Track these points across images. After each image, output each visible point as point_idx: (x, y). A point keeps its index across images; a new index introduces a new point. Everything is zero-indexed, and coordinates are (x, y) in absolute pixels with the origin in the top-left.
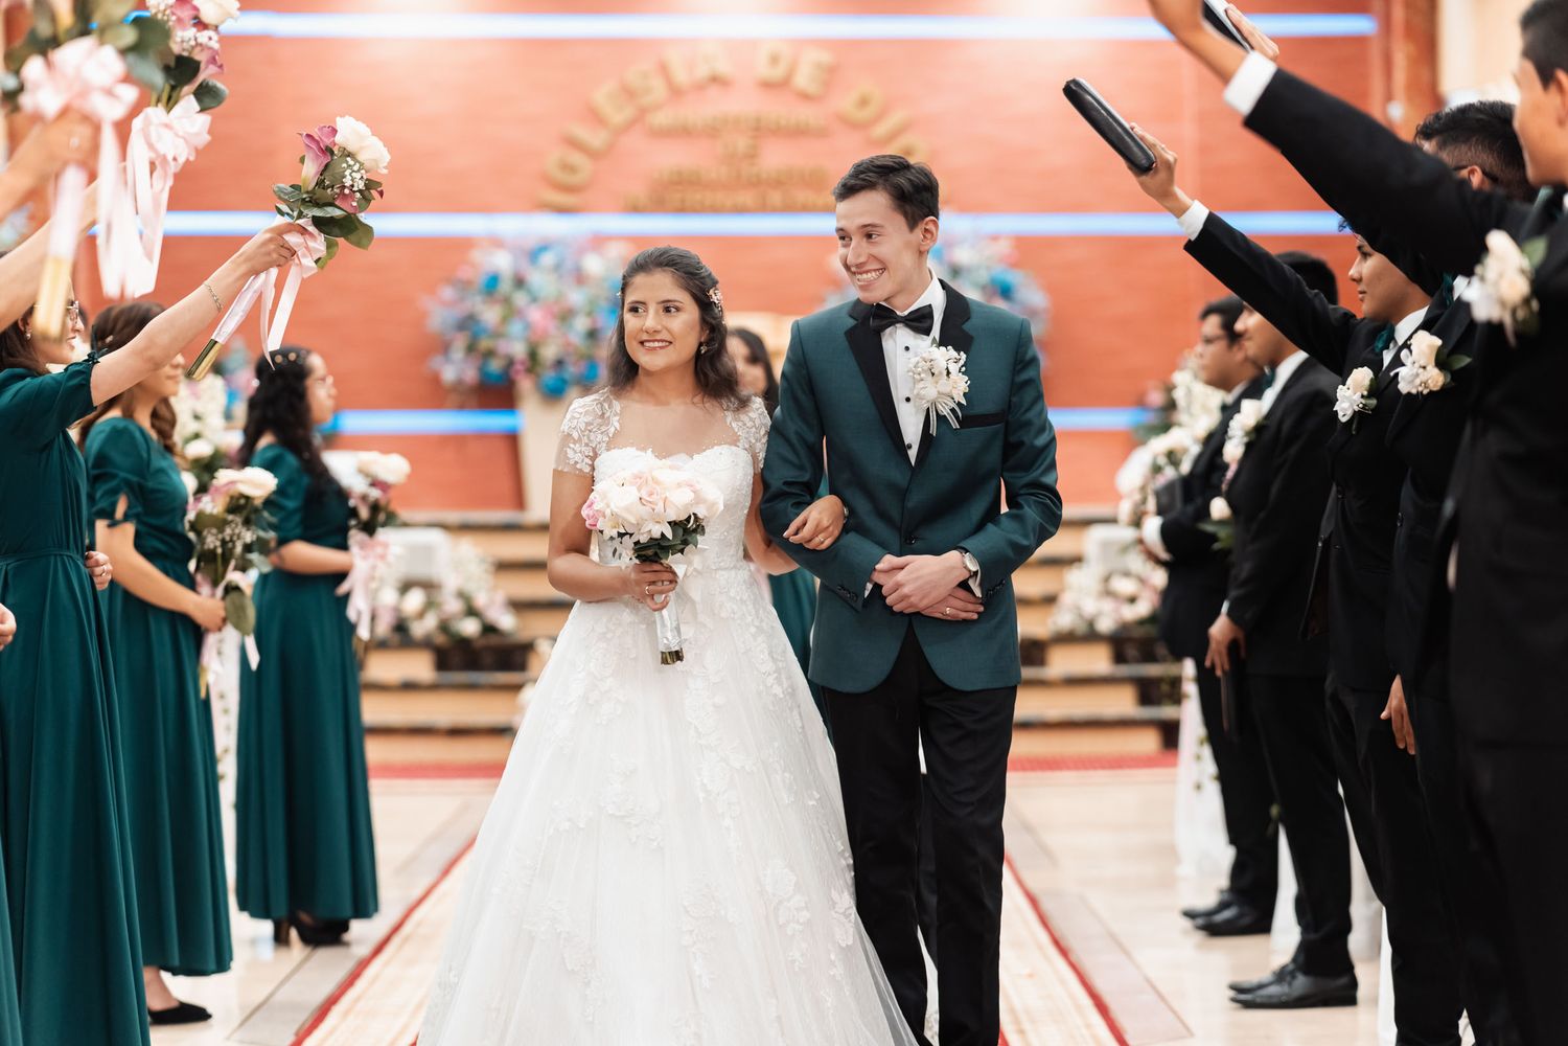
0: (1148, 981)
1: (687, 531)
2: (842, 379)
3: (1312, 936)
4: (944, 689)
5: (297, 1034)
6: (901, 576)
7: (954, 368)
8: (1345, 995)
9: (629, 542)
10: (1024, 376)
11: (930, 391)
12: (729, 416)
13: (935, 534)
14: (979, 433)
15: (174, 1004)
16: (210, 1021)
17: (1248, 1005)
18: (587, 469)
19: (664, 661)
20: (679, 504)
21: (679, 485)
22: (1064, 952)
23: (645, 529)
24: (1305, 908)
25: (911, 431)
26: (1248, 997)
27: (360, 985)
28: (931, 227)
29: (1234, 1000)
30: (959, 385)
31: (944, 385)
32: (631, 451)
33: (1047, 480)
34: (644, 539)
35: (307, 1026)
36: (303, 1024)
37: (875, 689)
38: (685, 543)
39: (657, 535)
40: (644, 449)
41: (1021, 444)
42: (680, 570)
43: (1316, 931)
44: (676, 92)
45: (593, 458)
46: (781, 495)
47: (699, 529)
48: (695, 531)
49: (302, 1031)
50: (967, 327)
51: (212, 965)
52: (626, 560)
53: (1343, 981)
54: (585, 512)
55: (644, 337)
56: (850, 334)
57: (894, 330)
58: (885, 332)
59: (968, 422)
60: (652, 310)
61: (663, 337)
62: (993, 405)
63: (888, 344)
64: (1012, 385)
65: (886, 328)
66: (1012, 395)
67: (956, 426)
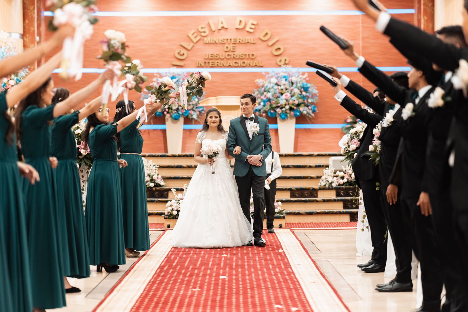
0: (348, 284)
1: (216, 154)
2: (239, 128)
3: (400, 271)
4: (256, 176)
5: (105, 296)
6: (251, 159)
7: (258, 126)
8: (409, 288)
9: (207, 155)
10: (266, 128)
11: (254, 130)
12: (223, 135)
13: (254, 152)
14: (261, 136)
15: (71, 287)
16: (81, 292)
17: (380, 291)
18: (201, 143)
19: (212, 174)
20: (215, 150)
21: (215, 147)
22: (324, 276)
23: (209, 153)
24: (399, 262)
25: (251, 136)
26: (381, 289)
27: (122, 283)
28: (255, 105)
29: (376, 289)
30: (258, 129)
31: (256, 129)
32: (207, 140)
33: (270, 144)
34: (209, 155)
35: (108, 294)
36: (107, 293)
37: (245, 176)
38: (216, 156)
39: (211, 154)
40: (210, 139)
41: (267, 138)
42: (215, 160)
43: (401, 270)
44: (212, 32)
45: (202, 141)
46: (231, 146)
47: (218, 153)
48: (217, 154)
49: (106, 296)
50: (258, 120)
51: (85, 275)
52: (207, 158)
53: (409, 284)
54: (201, 151)
55: (212, 122)
56: (240, 122)
57: (247, 121)
58: (246, 121)
59: (259, 134)
60: (214, 118)
61: (215, 122)
62: (262, 132)
63: (246, 123)
64: (265, 129)
65: (246, 120)
66: (265, 131)
67: (257, 135)
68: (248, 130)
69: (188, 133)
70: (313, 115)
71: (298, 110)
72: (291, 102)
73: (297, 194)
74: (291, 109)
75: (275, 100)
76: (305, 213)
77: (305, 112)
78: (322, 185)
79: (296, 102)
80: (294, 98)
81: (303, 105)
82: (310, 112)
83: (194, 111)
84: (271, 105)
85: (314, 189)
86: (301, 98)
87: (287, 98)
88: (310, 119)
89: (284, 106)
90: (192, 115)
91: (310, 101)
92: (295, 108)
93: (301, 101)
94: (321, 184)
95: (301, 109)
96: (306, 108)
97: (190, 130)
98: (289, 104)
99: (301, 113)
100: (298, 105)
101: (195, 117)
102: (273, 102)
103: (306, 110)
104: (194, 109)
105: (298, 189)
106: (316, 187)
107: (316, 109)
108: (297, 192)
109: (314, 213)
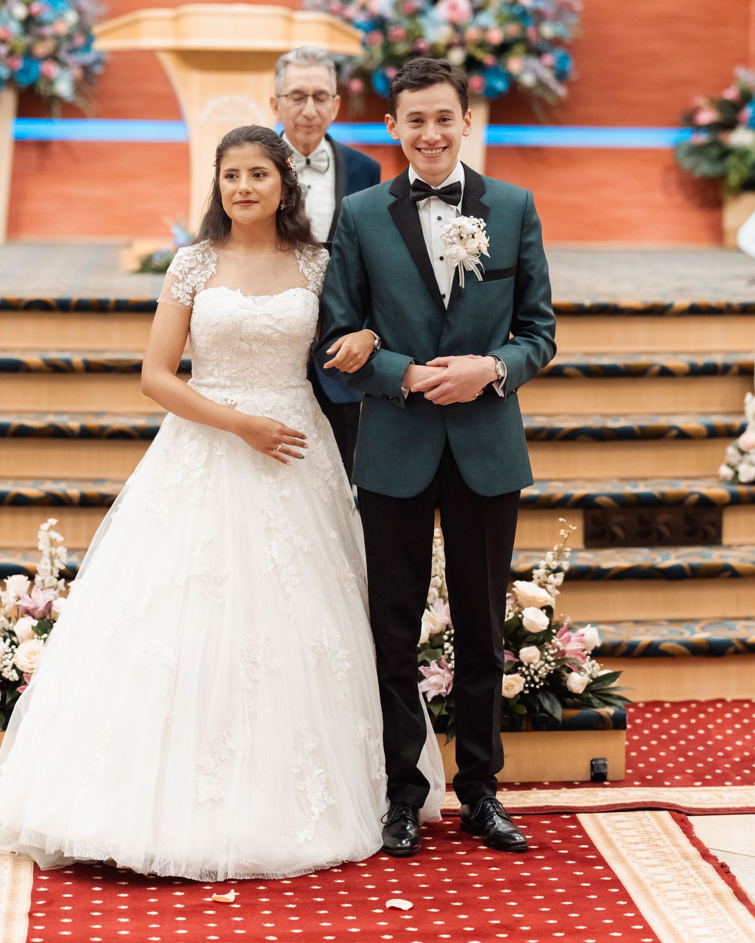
11: (461, 251)
14: (497, 283)
18: (189, 304)
45: (193, 295)
50: (484, 199)
55: (238, 198)
56: (392, 208)
57: (428, 203)
58: (421, 203)
59: (490, 274)
60: (244, 176)
61: (253, 197)
62: (506, 262)
63: (423, 215)
64: (521, 243)
65: (421, 198)
66: (520, 252)
67: (480, 278)
68: (434, 251)
69: (32, 155)
70: (561, 91)
71: (501, 69)
72: (472, 33)
73: (621, 526)
74: (472, 64)
75: (406, 24)
76: (684, 649)
77: (528, 80)
78: (743, 478)
79: (496, 36)
80: (485, 19)
81: (519, 49)
82: (548, 76)
83: (63, 64)
84: (387, 47)
85: (706, 503)
86: (514, 18)
87: (456, 16)
88: (546, 106)
89: (441, 49)
90: (51, 82)
91: (548, 30)
92: (488, 59)
93: (513, 29)
94: (737, 473)
95: (516, 64)
96: (534, 62)
97: (43, 145)
98: (462, 44)
99: (513, 83)
100: (503, 49)
101: (64, 87)
102: (397, 32)
103: (534, 71)
104: (63, 55)
105: (624, 503)
106: (716, 490)
107: (570, 66)
108: (620, 518)
109: (731, 649)
